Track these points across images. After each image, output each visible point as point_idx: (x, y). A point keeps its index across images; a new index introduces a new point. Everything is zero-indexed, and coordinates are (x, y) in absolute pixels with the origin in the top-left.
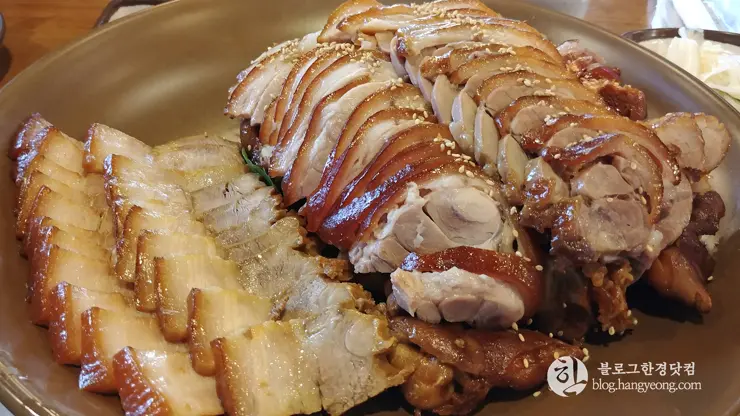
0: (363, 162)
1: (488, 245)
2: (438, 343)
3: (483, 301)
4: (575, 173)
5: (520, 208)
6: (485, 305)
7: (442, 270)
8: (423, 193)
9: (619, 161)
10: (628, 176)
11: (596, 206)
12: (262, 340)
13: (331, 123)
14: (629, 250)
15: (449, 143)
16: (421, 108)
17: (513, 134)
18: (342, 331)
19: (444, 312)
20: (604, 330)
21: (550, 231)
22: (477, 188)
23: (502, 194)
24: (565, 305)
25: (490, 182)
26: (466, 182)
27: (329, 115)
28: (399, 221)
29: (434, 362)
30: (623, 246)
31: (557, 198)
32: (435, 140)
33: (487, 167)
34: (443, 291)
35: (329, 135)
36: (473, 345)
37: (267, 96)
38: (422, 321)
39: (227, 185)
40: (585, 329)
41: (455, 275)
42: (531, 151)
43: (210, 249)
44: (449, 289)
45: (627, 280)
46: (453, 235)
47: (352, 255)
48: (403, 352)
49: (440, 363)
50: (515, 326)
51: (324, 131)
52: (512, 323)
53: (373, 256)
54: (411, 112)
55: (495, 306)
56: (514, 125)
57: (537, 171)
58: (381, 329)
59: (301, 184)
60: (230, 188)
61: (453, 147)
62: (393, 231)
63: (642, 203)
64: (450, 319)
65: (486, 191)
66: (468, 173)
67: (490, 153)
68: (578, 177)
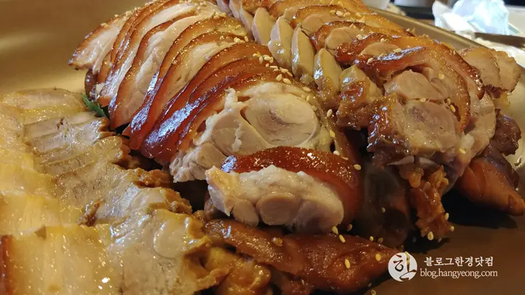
0: (186, 78)
1: (305, 145)
2: (255, 243)
3: (302, 201)
4: (388, 78)
5: (334, 112)
6: (304, 205)
7: (259, 168)
8: (241, 99)
9: (428, 72)
10: (436, 85)
11: (410, 105)
13: (156, 50)
14: (443, 151)
15: (267, 57)
16: (242, 33)
17: (327, 48)
19: (261, 212)
20: (423, 235)
21: (365, 130)
22: (294, 94)
23: (319, 99)
24: (384, 210)
25: (308, 89)
26: (284, 89)
27: (155, 42)
28: (216, 127)
29: (250, 262)
30: (438, 146)
31: (372, 99)
32: (254, 55)
33: (305, 77)
34: (261, 189)
35: (154, 60)
36: (291, 245)
38: (238, 222)
39: (62, 120)
40: (405, 236)
41: (272, 173)
42: (344, 62)
44: (266, 187)
45: (442, 183)
46: (272, 137)
47: (172, 167)
48: (217, 255)
49: (256, 263)
50: (335, 230)
51: (151, 57)
52: (332, 227)
53: (191, 164)
54: (233, 36)
55: (315, 205)
56: (328, 41)
57: (353, 75)
58: (193, 228)
59: (126, 106)
60: (64, 122)
61: (272, 61)
62: (212, 136)
63: (451, 110)
64: (268, 221)
65: (303, 96)
66: (286, 80)
67: (307, 66)
68: (390, 81)
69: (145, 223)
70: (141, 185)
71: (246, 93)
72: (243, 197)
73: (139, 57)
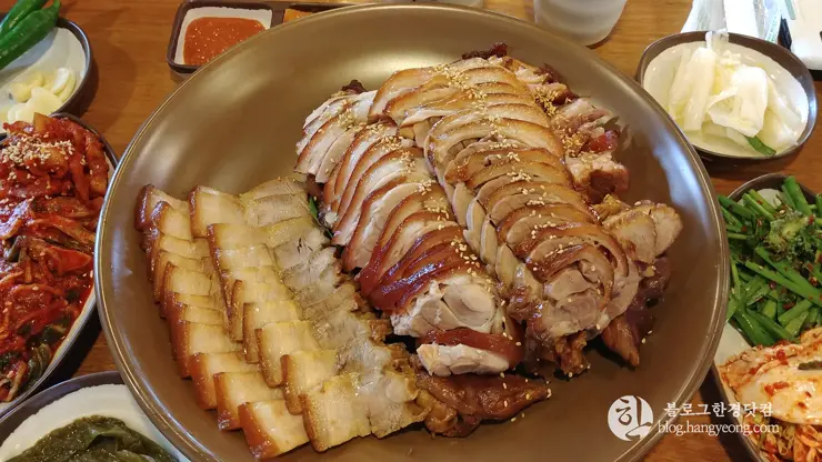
0: (401, 253)
1: (484, 328)
3: (479, 365)
4: (548, 278)
5: (507, 303)
6: (481, 368)
7: (452, 345)
8: (441, 286)
9: (582, 266)
10: (588, 276)
11: (559, 305)
12: (331, 392)
13: (377, 216)
15: (462, 247)
16: (445, 210)
17: (508, 243)
18: (384, 386)
19: (453, 371)
20: (565, 374)
21: (525, 324)
22: (480, 284)
23: (497, 290)
25: (489, 281)
26: (472, 281)
27: (376, 210)
28: (425, 305)
29: (445, 406)
31: (533, 299)
32: (452, 243)
33: (488, 268)
34: (452, 360)
35: (375, 225)
37: (328, 160)
38: (437, 377)
39: (300, 240)
41: (461, 349)
42: (519, 256)
43: (292, 310)
44: (456, 359)
45: (581, 345)
46: (462, 317)
47: (393, 320)
48: (425, 396)
49: (448, 406)
50: (502, 375)
51: (371, 224)
53: (407, 325)
54: (437, 214)
56: (509, 236)
57: (522, 275)
58: (410, 385)
60: (302, 244)
61: (465, 250)
62: (420, 312)
63: (597, 294)
64: (456, 374)
65: (486, 287)
66: (474, 273)
67: (491, 258)
68: (550, 281)
69: (380, 380)
70: (372, 339)
71: (446, 282)
72: (441, 364)
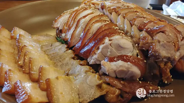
0: (92, 34)
1: (130, 54)
2: (116, 82)
3: (129, 71)
5: (138, 45)
6: (129, 72)
7: (116, 61)
8: (110, 40)
9: (166, 33)
10: (169, 37)
11: (161, 43)
12: (61, 80)
13: (82, 24)
14: (171, 57)
15: (117, 28)
16: (108, 20)
17: (135, 25)
18: (86, 79)
19: (117, 74)
20: (164, 82)
21: (148, 51)
22: (126, 39)
23: (133, 41)
24: (152, 74)
25: (130, 38)
26: (123, 38)
27: (82, 22)
28: (103, 48)
29: (115, 88)
30: (169, 55)
31: (149, 41)
32: (113, 27)
33: (129, 34)
34: (117, 67)
35: (82, 27)
36: (126, 83)
37: (64, 22)
38: (110, 76)
39: (52, 44)
40: (158, 82)
41: (120, 63)
42: (140, 30)
43: (46, 58)
44: (118, 67)
45: (170, 67)
46: (119, 52)
47: (89, 60)
48: (104, 86)
49: (116, 88)
50: (138, 79)
51: (81, 26)
52: (137, 79)
53: (95, 59)
54: (106, 21)
55: (132, 72)
56: (136, 23)
57: (143, 34)
58: (98, 78)
59: (73, 41)
61: (118, 29)
62: (101, 51)
63: (173, 44)
64: (119, 76)
65: (128, 40)
66: (123, 35)
67: (129, 30)
68: (155, 36)
69: (84, 76)
70: (81, 65)
71: (111, 38)
72: (112, 69)
73: (77, 26)
